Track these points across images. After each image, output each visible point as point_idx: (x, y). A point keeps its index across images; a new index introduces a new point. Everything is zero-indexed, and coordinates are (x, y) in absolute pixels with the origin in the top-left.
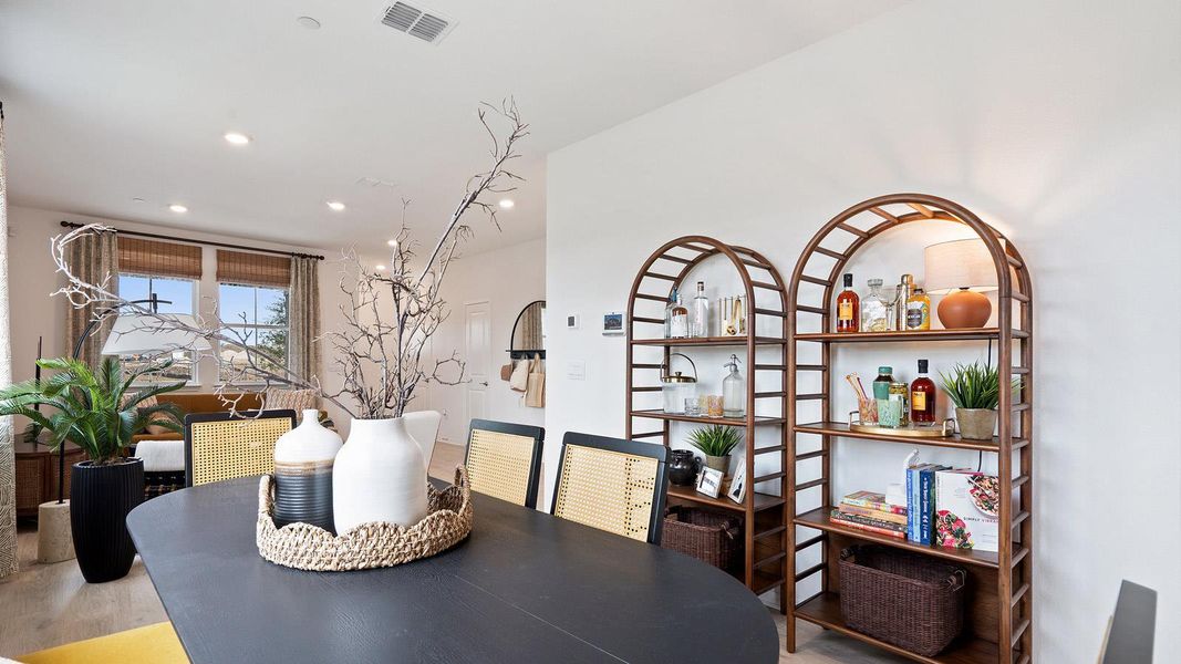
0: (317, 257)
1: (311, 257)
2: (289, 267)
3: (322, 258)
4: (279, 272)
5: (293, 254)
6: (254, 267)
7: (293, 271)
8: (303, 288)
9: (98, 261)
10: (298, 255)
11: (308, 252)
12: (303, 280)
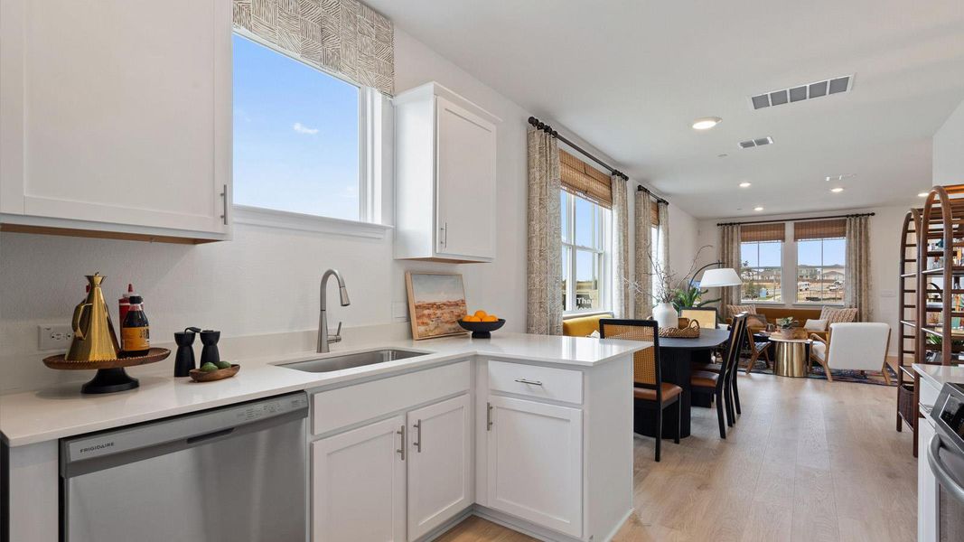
0: (869, 215)
1: (863, 215)
2: (845, 225)
3: (873, 214)
4: (838, 229)
5: (847, 216)
6: (818, 230)
7: (847, 228)
8: (855, 237)
9: (732, 239)
10: (852, 216)
11: (860, 212)
12: (855, 232)
